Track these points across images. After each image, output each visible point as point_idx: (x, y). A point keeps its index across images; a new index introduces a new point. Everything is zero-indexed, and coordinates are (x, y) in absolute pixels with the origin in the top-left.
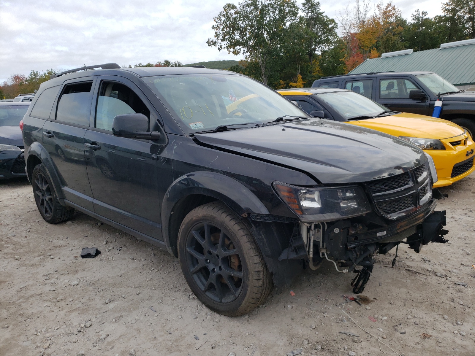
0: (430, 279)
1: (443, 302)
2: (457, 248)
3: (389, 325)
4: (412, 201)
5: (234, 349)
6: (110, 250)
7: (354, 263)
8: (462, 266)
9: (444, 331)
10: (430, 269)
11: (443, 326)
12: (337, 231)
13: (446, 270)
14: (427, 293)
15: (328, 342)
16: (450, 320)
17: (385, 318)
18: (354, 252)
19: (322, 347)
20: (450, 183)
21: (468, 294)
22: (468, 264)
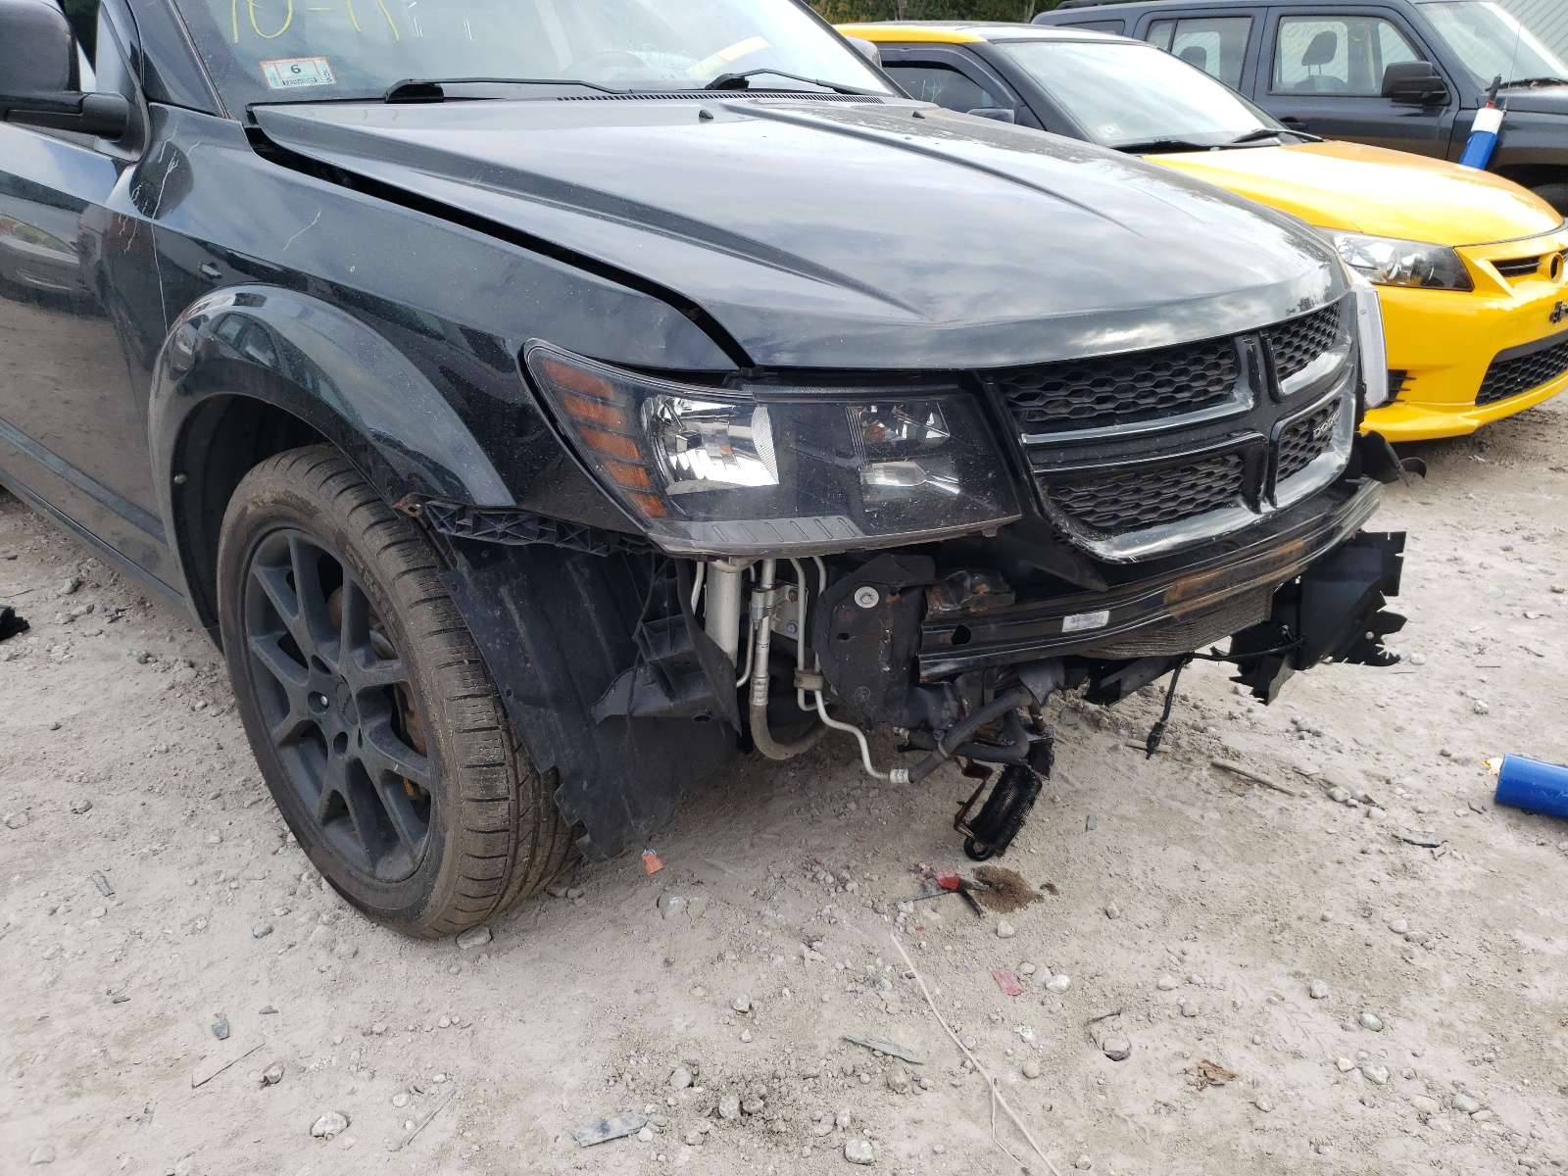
0: (1299, 812)
1: (1324, 919)
2: (1442, 685)
3: (1070, 1012)
4: (1236, 480)
5: (353, 1092)
6: (72, 619)
7: (940, 745)
8: (1446, 760)
9: (1297, 1055)
10: (1309, 768)
11: (1298, 1029)
12: (866, 599)
13: (1373, 776)
14: (1274, 872)
15: (776, 1086)
16: (1333, 1002)
17: (1063, 981)
18: (949, 695)
19: (745, 1108)
20: (1471, 427)
21: (1439, 888)
22: (1471, 753)
